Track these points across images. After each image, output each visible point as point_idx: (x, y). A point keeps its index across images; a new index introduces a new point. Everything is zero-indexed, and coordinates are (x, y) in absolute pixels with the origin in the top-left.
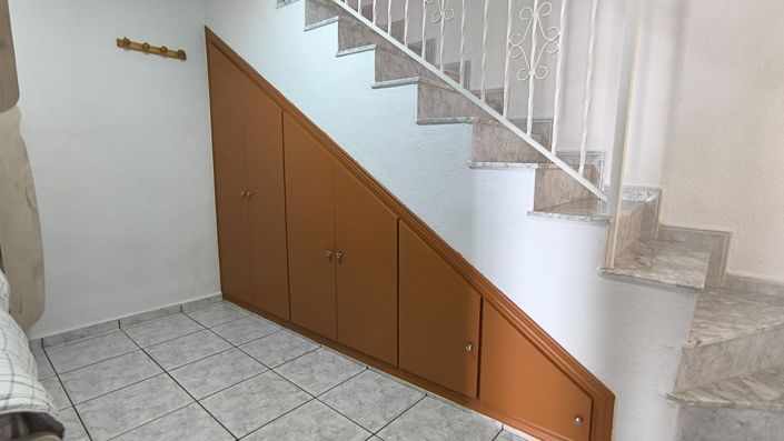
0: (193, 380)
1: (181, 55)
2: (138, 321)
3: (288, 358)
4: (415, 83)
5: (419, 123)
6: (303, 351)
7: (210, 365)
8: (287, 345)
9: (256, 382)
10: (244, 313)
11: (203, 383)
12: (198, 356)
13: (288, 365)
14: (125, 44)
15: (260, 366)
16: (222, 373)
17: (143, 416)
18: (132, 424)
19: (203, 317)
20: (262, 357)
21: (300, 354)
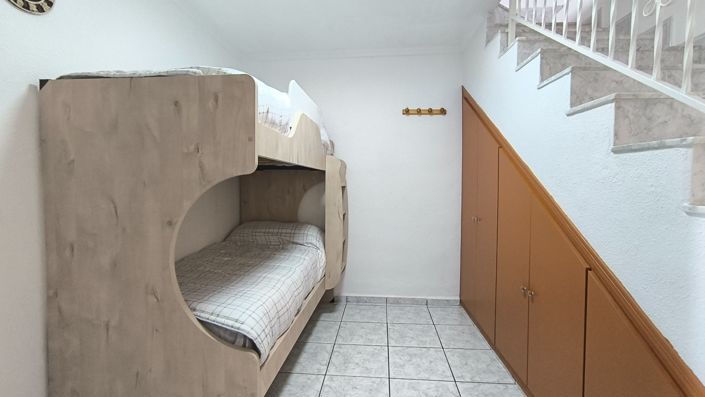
0: (398, 360)
1: (443, 112)
2: (398, 303)
3: (477, 379)
4: (612, 101)
5: (615, 151)
6: (495, 379)
7: (415, 355)
8: (484, 366)
9: (436, 387)
10: (470, 321)
11: (402, 366)
12: (414, 344)
13: (471, 385)
14: (407, 112)
15: (449, 374)
16: (419, 365)
17: (357, 370)
18: (349, 372)
19: (437, 314)
20: (456, 367)
21: (491, 381)
